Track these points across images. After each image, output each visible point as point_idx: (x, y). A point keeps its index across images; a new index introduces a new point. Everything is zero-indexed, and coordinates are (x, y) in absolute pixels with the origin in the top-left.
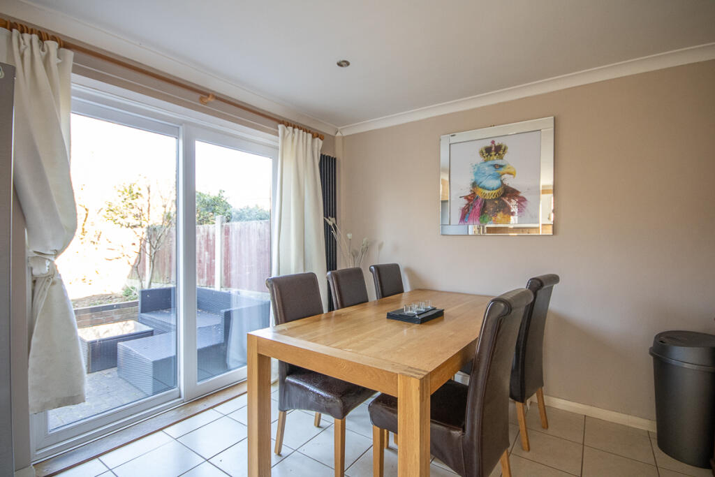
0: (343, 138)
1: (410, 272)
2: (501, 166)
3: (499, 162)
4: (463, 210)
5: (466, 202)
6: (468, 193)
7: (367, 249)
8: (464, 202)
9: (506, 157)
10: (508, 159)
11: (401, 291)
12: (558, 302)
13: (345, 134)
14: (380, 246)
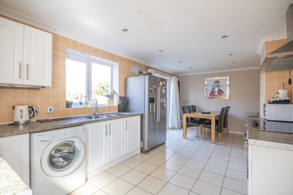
0: (180, 76)
1: (198, 107)
2: (219, 85)
3: (219, 84)
4: (210, 94)
5: (211, 92)
6: (211, 90)
7: (187, 102)
8: (210, 92)
9: (220, 83)
10: (220, 84)
11: (196, 111)
12: (230, 112)
13: (181, 75)
14: (190, 101)
